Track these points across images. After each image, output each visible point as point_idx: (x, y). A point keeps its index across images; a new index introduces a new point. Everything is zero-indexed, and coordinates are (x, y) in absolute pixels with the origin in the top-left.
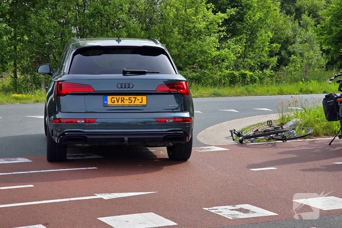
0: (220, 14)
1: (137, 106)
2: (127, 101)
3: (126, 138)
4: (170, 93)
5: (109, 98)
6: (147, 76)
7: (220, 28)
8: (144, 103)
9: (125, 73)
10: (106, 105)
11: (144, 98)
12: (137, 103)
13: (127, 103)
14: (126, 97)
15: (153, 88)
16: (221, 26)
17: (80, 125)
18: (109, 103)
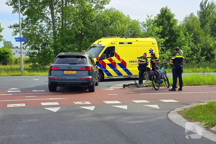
0: (162, 39)
1: (73, 74)
2: (70, 72)
3: (69, 84)
4: (86, 70)
5: (65, 71)
6: (77, 65)
7: (162, 45)
8: (75, 73)
9: (70, 64)
10: (64, 74)
11: (76, 71)
12: (73, 73)
13: (70, 73)
14: (70, 71)
15: (78, 69)
16: (163, 44)
17: (55, 80)
18: (65, 73)
